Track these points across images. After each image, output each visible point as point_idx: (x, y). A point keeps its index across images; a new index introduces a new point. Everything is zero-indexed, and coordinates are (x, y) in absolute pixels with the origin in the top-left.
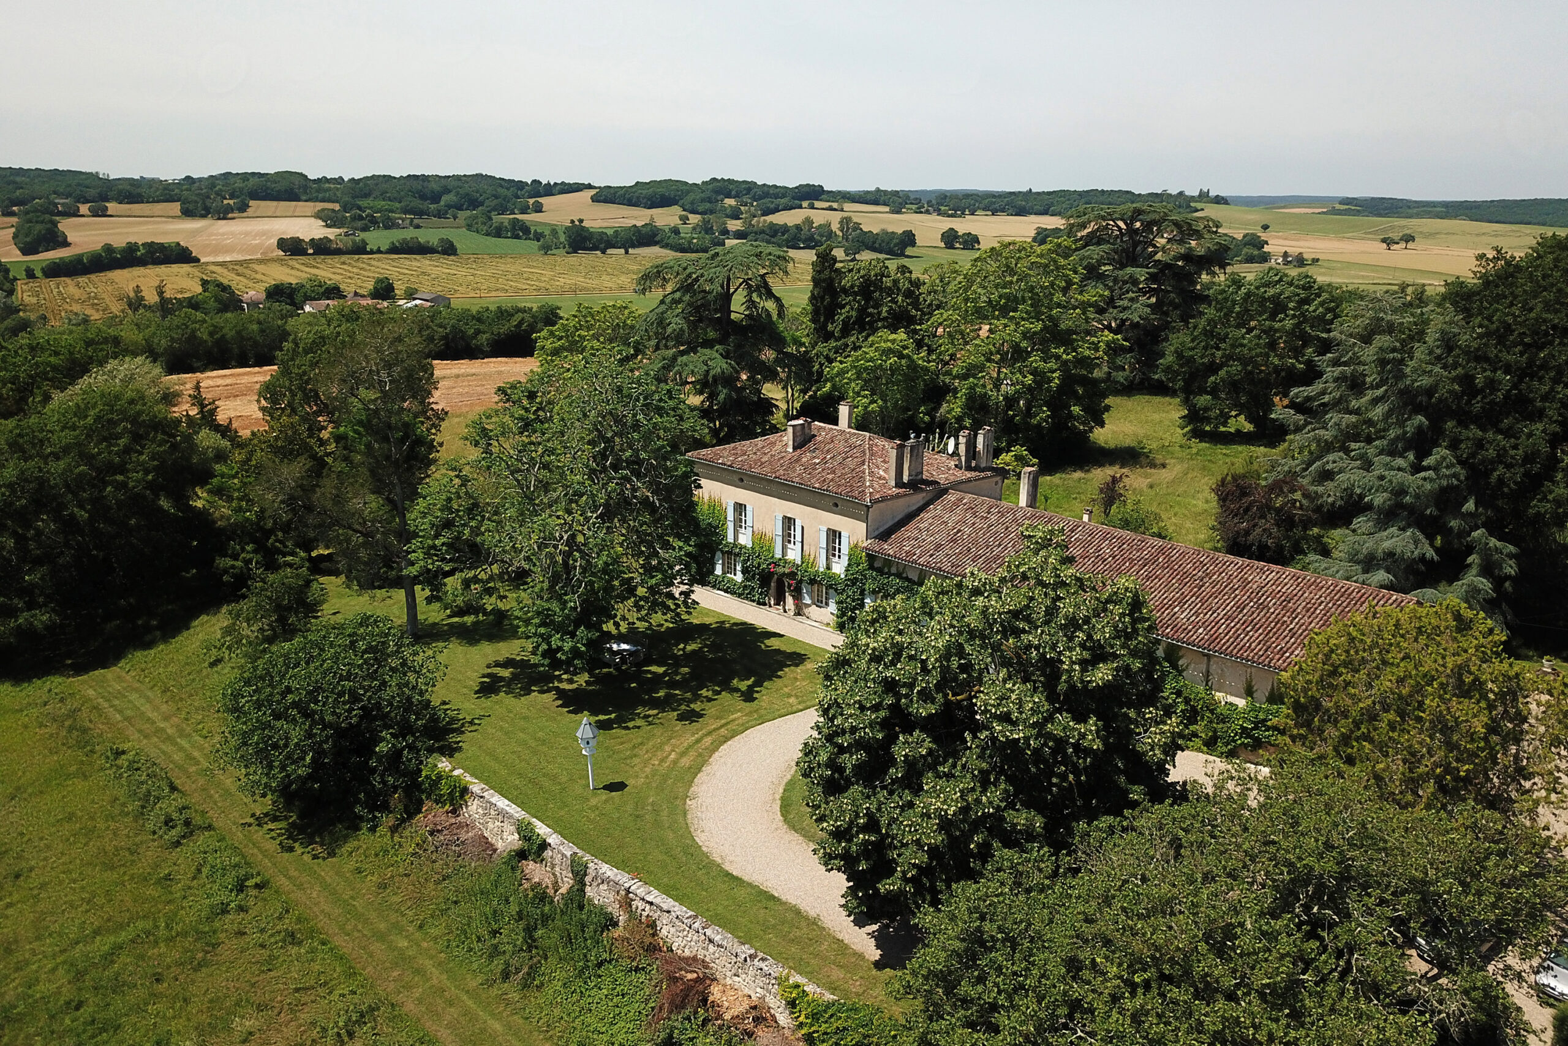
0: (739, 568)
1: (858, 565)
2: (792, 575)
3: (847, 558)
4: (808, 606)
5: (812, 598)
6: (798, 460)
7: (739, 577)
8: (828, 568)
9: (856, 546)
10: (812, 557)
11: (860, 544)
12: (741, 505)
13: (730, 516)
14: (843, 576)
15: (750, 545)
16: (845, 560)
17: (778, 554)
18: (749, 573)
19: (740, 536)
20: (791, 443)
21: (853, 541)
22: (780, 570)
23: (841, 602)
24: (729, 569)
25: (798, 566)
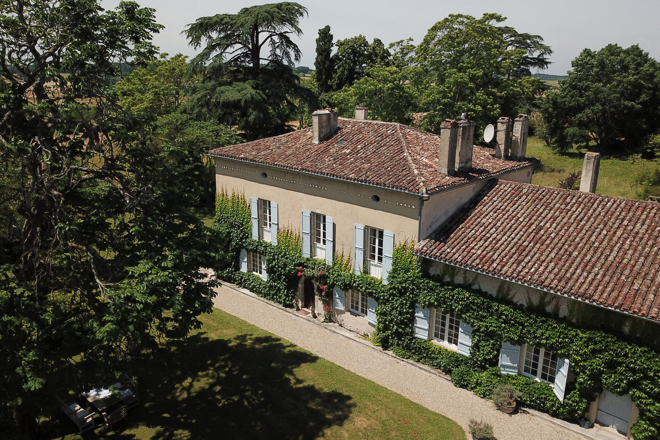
0: (264, 267)
1: (407, 271)
2: (323, 278)
3: (391, 262)
4: (342, 312)
5: (345, 305)
6: (326, 151)
7: (264, 276)
8: (366, 271)
9: (404, 248)
10: (346, 258)
11: (409, 245)
12: (265, 201)
13: (254, 214)
14: (385, 283)
15: (275, 243)
16: (388, 265)
17: (306, 254)
18: (274, 273)
19: (265, 233)
20: (316, 134)
21: (400, 241)
22: (308, 272)
23: (385, 314)
24: (254, 267)
25: (329, 268)
